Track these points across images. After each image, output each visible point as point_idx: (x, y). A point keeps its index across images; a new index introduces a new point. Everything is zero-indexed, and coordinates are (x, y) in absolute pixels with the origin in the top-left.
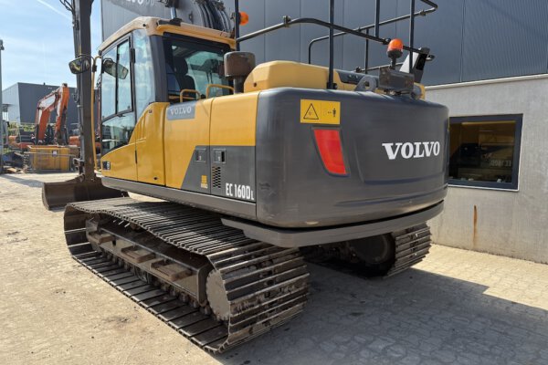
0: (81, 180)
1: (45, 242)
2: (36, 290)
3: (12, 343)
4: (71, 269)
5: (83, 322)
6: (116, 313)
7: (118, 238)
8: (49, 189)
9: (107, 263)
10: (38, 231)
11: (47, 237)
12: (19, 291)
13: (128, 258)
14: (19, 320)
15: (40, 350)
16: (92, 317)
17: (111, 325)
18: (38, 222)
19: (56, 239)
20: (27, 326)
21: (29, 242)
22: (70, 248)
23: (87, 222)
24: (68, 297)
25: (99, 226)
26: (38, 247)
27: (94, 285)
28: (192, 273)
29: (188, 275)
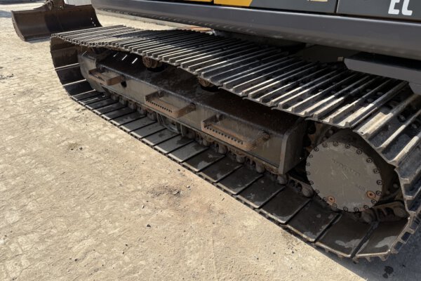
0: (50, 8)
1: (34, 79)
2: (45, 146)
3: (42, 240)
4: (76, 114)
5: (125, 198)
6: (159, 179)
7: (129, 79)
8: (19, 18)
9: (114, 106)
10: (21, 66)
11: (34, 73)
12: (24, 147)
13: (155, 107)
14: (39, 196)
15: (86, 254)
16: (132, 187)
17: (162, 202)
18: (17, 54)
19: (45, 75)
20: (53, 208)
21: (16, 80)
22: (66, 87)
23: (79, 56)
24: (87, 155)
25: (98, 62)
26: (28, 85)
27: (113, 136)
28: (269, 137)
29: (265, 140)
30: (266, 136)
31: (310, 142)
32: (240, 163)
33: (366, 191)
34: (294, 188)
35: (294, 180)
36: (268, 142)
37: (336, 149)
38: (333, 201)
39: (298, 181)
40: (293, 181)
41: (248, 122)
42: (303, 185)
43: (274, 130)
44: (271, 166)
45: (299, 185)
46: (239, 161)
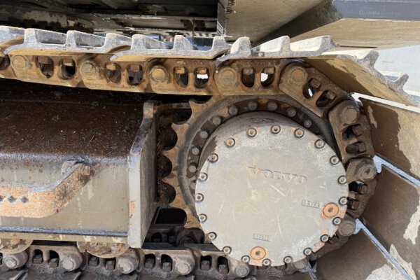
28: (92, 173)
29: (85, 179)
30: (86, 170)
31: (169, 164)
32: (18, 269)
33: (321, 207)
34: (157, 269)
35: (153, 252)
36: (89, 186)
37: (253, 143)
38: (262, 255)
39: (162, 252)
40: (152, 257)
41: (24, 156)
42: (172, 256)
43: (98, 154)
44: (105, 241)
45: (166, 258)
46: (12, 265)
